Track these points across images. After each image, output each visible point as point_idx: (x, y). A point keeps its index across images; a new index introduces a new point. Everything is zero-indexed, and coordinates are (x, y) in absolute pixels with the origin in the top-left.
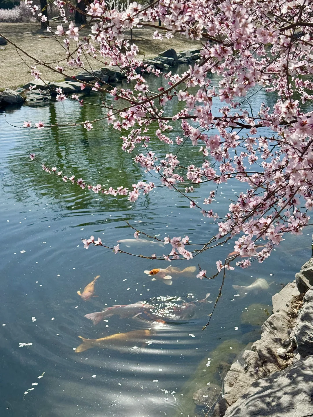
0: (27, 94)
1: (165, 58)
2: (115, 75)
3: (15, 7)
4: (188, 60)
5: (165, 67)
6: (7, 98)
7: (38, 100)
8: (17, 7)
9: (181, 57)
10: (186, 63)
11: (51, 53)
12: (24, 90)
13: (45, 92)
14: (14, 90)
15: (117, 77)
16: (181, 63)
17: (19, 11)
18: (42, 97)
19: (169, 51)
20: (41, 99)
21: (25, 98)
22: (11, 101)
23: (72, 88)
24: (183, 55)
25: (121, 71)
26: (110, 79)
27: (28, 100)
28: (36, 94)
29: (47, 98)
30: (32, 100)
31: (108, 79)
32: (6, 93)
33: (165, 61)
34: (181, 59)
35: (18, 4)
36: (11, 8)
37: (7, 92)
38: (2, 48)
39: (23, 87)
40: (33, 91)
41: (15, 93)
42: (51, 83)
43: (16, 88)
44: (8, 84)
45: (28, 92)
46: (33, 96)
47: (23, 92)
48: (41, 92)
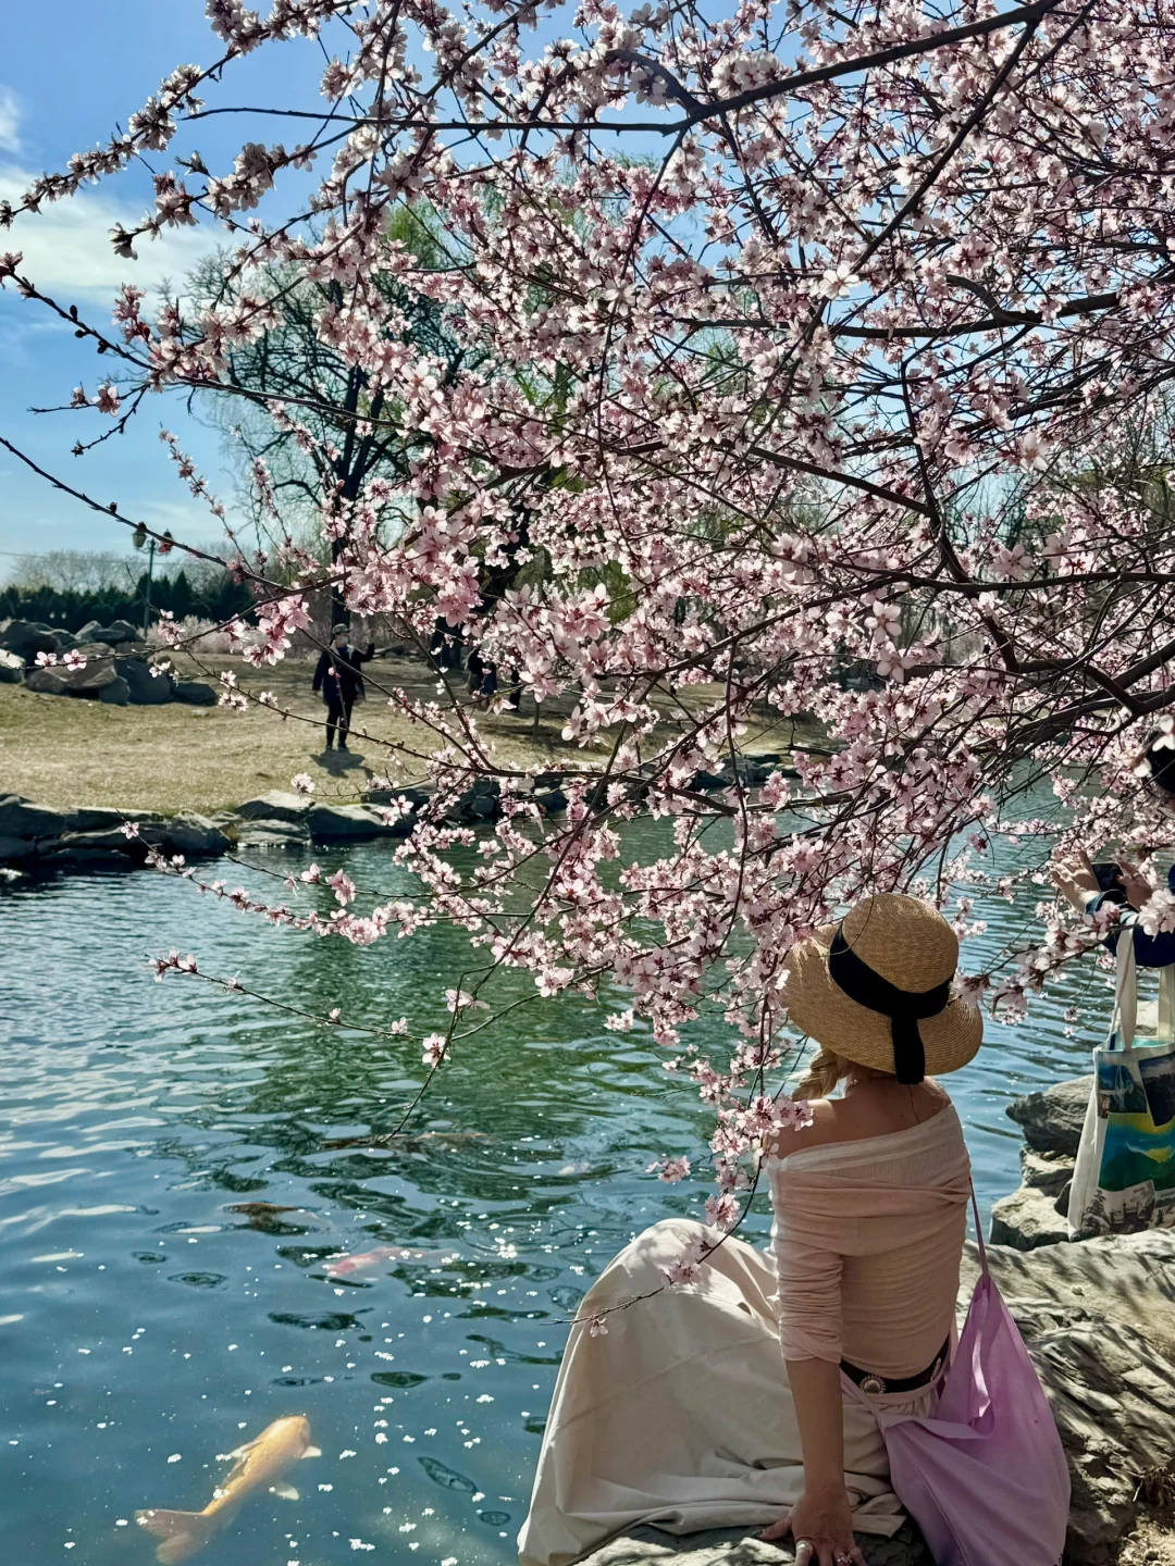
0: (243, 830)
6: (182, 835)
7: (271, 846)
12: (236, 817)
13: (296, 828)
14: (208, 816)
18: (284, 839)
20: (281, 845)
21: (235, 842)
23: (378, 822)
27: (241, 845)
28: (268, 830)
29: (299, 846)
30: (253, 847)
32: (180, 822)
37: (184, 818)
38: (200, 711)
39: (237, 811)
40: (263, 822)
41: (209, 824)
42: (318, 805)
43: (213, 812)
44: (192, 799)
45: (246, 825)
46: (259, 836)
47: (232, 823)
48: (284, 825)
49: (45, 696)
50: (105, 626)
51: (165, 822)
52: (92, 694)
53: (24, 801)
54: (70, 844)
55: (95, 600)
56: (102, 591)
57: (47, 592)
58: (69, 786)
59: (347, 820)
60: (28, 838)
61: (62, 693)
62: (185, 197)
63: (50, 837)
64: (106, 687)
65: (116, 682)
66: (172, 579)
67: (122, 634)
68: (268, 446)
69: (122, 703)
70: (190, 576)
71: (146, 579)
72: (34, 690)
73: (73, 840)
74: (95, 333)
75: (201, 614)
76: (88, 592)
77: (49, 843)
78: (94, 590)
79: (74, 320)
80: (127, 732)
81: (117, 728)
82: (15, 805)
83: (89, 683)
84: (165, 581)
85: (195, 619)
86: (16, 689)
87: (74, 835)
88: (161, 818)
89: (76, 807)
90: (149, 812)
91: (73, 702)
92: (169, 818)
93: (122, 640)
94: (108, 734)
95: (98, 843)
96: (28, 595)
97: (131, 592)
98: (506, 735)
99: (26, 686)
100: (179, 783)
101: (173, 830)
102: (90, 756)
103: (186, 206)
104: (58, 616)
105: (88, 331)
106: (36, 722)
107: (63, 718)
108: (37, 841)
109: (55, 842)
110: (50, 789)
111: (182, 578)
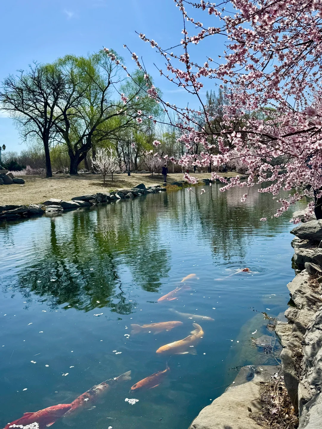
1: (138, 189)
2: (106, 198)
3: (22, 170)
4: (153, 191)
5: (139, 194)
6: (32, 210)
7: (54, 211)
8: (24, 170)
9: (149, 189)
10: (152, 192)
11: (58, 187)
12: (43, 205)
15: (108, 199)
16: (149, 192)
17: (26, 172)
18: (57, 209)
19: (140, 185)
21: (45, 210)
22: (35, 212)
23: (77, 204)
24: (150, 188)
25: (110, 195)
26: (103, 200)
27: (46, 212)
28: (52, 207)
29: (61, 210)
30: (50, 211)
31: (101, 200)
33: (139, 191)
34: (149, 190)
35: (25, 168)
36: (20, 170)
37: (32, 206)
38: (22, 185)
41: (38, 207)
42: (63, 201)
43: (38, 204)
45: (46, 207)
46: (50, 209)
48: (56, 206)
51: (27, 207)
59: (70, 204)
68: (27, 122)
69: (2, 185)
73: (5, 213)
80: (6, 191)
81: (3, 190)
89: (4, 205)
90: (23, 205)
95: (12, 213)
98: (98, 185)
101: (30, 208)
109: (1, 213)
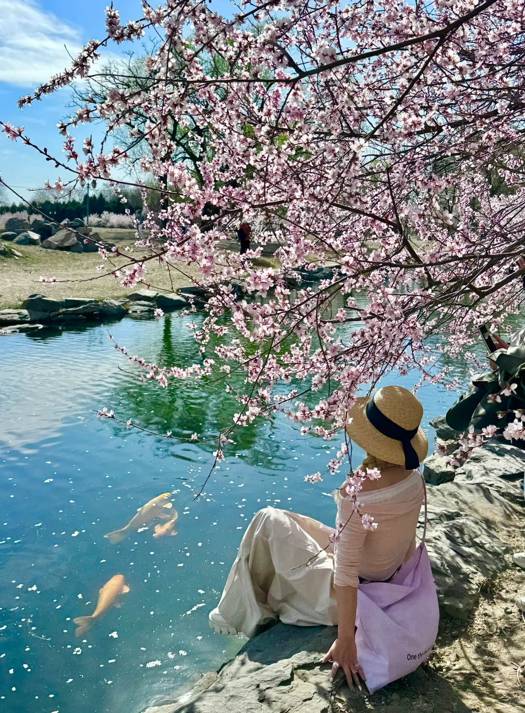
0: (131, 305)
6: (106, 309)
7: (142, 312)
12: (128, 300)
13: (151, 304)
14: (116, 300)
20: (146, 311)
21: (128, 310)
22: (110, 311)
23: (183, 299)
27: (130, 312)
28: (140, 305)
29: (153, 310)
30: (135, 312)
32: (105, 303)
37: (107, 301)
39: (128, 297)
40: (138, 302)
41: (117, 303)
42: (160, 294)
43: (118, 298)
44: (110, 293)
45: (131, 303)
46: (137, 308)
47: (126, 302)
48: (146, 303)
49: (49, 250)
50: (71, 221)
51: (100, 303)
52: (68, 249)
53: (43, 297)
54: (63, 313)
55: (67, 205)
56: (69, 202)
57: (48, 203)
58: (61, 289)
59: (172, 300)
60: (46, 311)
61: (56, 249)
62: (87, 110)
63: (55, 311)
64: (73, 246)
65: (77, 244)
66: (97, 196)
67: (78, 224)
69: (80, 252)
70: (104, 195)
71: (86, 196)
72: (45, 248)
73: (63, 312)
74: (54, 160)
75: (110, 211)
76: (64, 202)
77: (54, 313)
78: (67, 201)
79: (46, 154)
80: (83, 264)
81: (78, 263)
82: (40, 299)
83: (66, 244)
84: (94, 197)
85: (107, 212)
86: (38, 247)
87: (64, 310)
88: (98, 302)
89: (64, 298)
90: (93, 299)
91: (60, 253)
92: (101, 301)
93: (78, 226)
94: (75, 266)
95: (73, 313)
96: (41, 205)
97: (81, 202)
99: (41, 246)
100: (104, 286)
101: (103, 307)
102: (68, 275)
103: (88, 114)
104: (53, 213)
105: (51, 159)
106: (46, 262)
107: (56, 259)
108: (50, 312)
109: (57, 313)
110: (53, 290)
111: (101, 195)
